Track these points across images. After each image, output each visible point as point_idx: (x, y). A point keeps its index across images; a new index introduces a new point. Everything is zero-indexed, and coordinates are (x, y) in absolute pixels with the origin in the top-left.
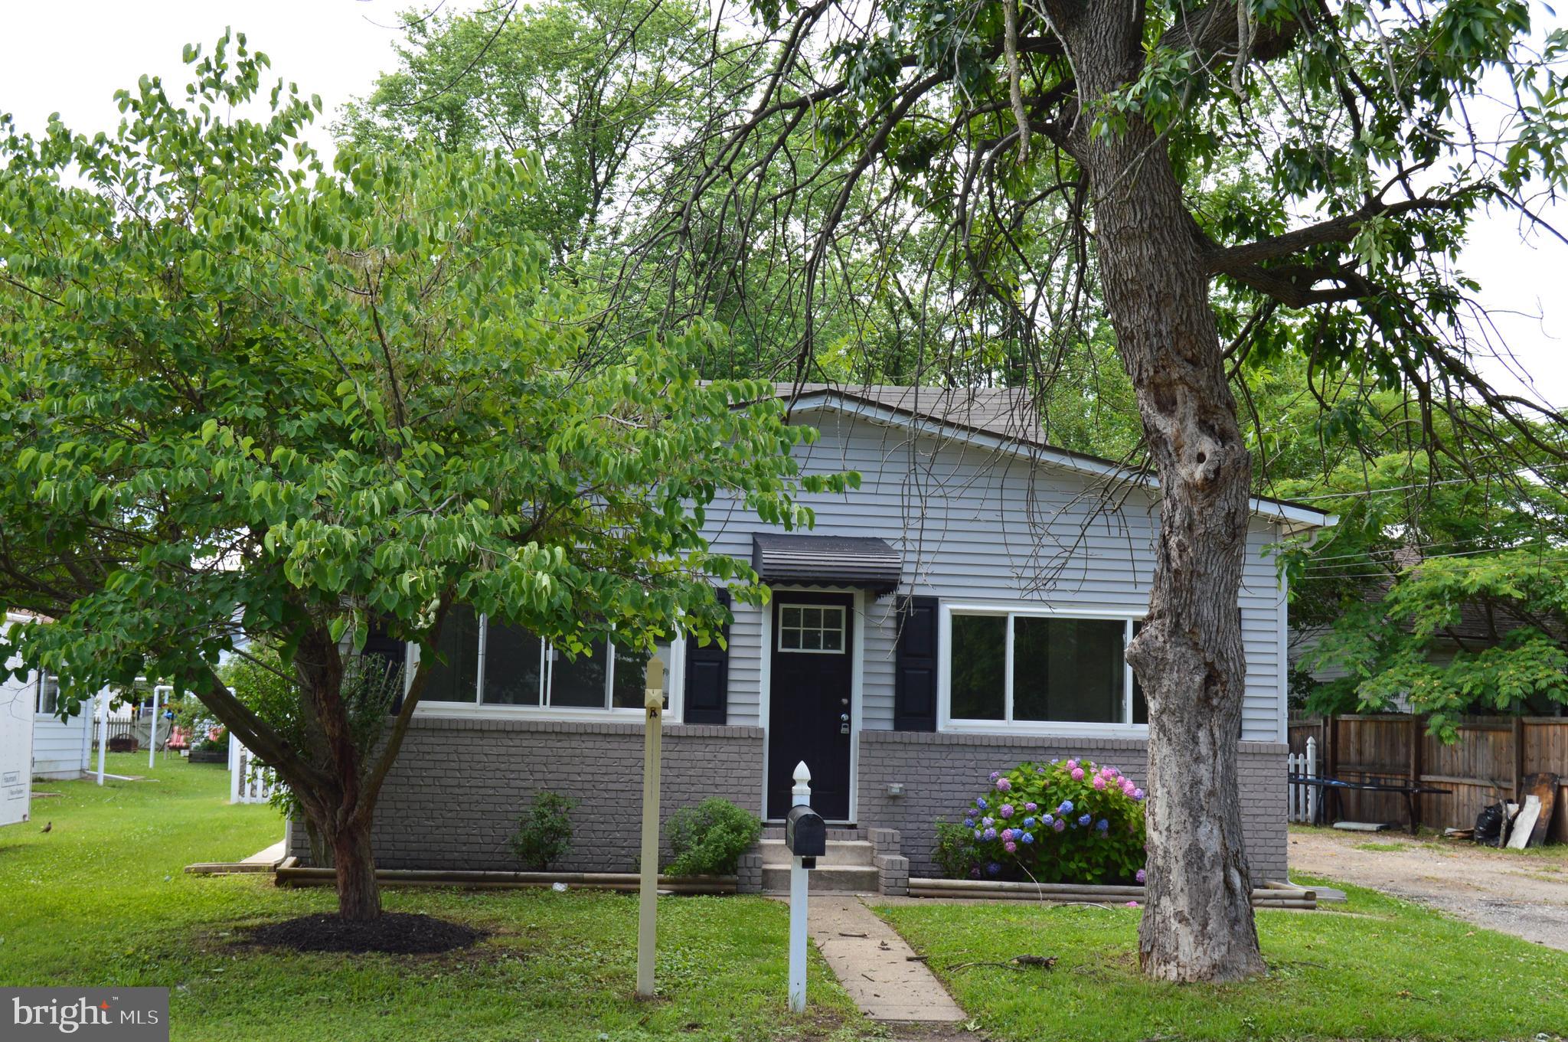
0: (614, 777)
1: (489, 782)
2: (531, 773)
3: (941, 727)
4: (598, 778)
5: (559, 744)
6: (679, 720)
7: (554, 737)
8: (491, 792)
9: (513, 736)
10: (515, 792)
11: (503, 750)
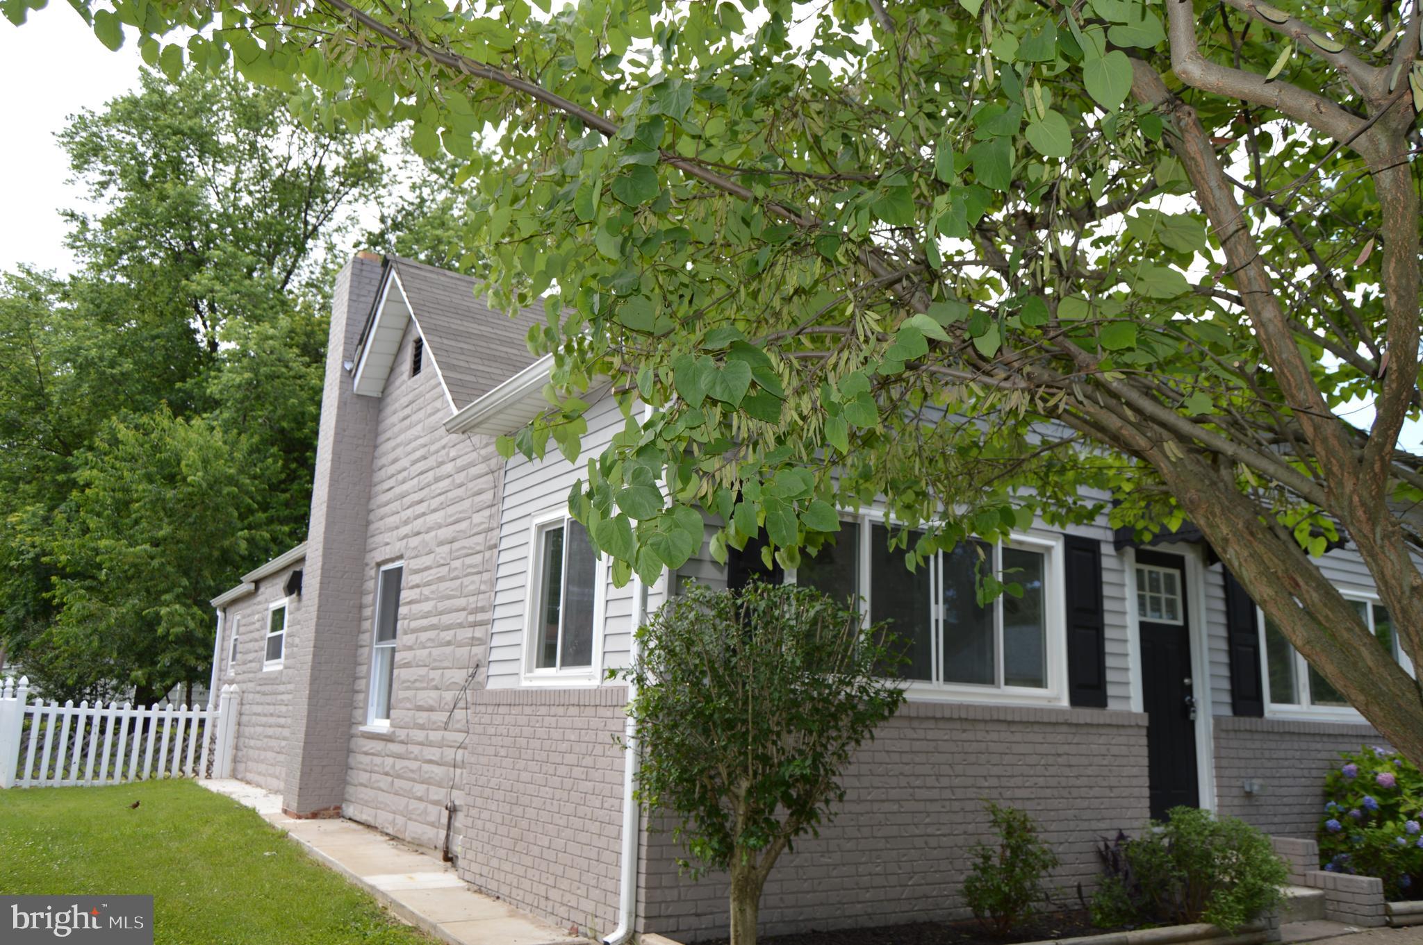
0: (1019, 781)
1: (894, 794)
2: (938, 776)
3: (1267, 714)
4: (1004, 782)
5: (964, 736)
6: (1065, 702)
7: (958, 725)
8: (895, 807)
9: (916, 724)
10: (920, 806)
11: (905, 745)
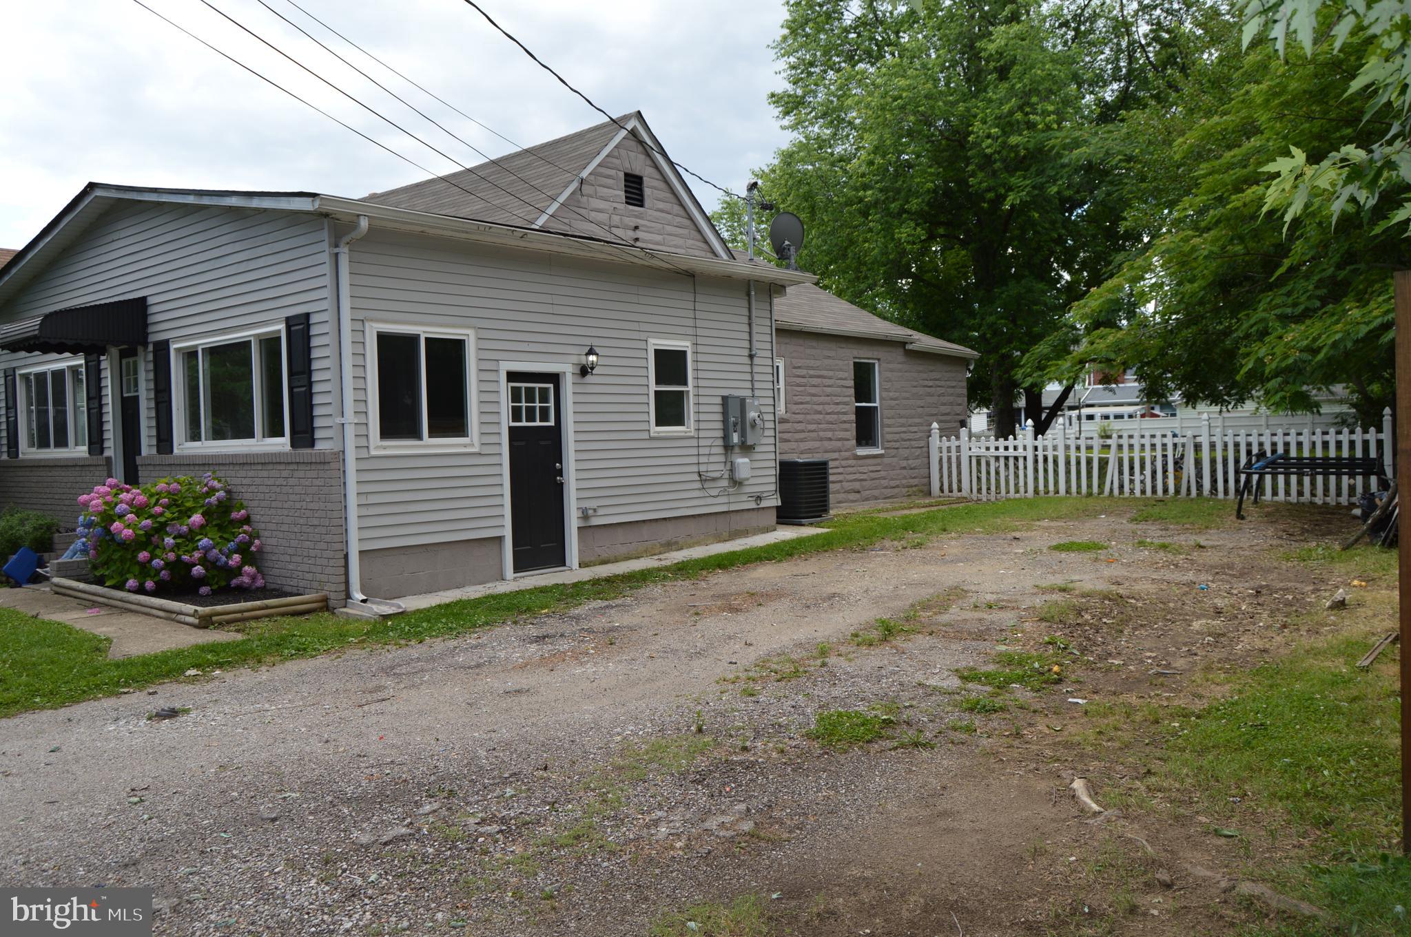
3: (176, 450)
6: (87, 453)
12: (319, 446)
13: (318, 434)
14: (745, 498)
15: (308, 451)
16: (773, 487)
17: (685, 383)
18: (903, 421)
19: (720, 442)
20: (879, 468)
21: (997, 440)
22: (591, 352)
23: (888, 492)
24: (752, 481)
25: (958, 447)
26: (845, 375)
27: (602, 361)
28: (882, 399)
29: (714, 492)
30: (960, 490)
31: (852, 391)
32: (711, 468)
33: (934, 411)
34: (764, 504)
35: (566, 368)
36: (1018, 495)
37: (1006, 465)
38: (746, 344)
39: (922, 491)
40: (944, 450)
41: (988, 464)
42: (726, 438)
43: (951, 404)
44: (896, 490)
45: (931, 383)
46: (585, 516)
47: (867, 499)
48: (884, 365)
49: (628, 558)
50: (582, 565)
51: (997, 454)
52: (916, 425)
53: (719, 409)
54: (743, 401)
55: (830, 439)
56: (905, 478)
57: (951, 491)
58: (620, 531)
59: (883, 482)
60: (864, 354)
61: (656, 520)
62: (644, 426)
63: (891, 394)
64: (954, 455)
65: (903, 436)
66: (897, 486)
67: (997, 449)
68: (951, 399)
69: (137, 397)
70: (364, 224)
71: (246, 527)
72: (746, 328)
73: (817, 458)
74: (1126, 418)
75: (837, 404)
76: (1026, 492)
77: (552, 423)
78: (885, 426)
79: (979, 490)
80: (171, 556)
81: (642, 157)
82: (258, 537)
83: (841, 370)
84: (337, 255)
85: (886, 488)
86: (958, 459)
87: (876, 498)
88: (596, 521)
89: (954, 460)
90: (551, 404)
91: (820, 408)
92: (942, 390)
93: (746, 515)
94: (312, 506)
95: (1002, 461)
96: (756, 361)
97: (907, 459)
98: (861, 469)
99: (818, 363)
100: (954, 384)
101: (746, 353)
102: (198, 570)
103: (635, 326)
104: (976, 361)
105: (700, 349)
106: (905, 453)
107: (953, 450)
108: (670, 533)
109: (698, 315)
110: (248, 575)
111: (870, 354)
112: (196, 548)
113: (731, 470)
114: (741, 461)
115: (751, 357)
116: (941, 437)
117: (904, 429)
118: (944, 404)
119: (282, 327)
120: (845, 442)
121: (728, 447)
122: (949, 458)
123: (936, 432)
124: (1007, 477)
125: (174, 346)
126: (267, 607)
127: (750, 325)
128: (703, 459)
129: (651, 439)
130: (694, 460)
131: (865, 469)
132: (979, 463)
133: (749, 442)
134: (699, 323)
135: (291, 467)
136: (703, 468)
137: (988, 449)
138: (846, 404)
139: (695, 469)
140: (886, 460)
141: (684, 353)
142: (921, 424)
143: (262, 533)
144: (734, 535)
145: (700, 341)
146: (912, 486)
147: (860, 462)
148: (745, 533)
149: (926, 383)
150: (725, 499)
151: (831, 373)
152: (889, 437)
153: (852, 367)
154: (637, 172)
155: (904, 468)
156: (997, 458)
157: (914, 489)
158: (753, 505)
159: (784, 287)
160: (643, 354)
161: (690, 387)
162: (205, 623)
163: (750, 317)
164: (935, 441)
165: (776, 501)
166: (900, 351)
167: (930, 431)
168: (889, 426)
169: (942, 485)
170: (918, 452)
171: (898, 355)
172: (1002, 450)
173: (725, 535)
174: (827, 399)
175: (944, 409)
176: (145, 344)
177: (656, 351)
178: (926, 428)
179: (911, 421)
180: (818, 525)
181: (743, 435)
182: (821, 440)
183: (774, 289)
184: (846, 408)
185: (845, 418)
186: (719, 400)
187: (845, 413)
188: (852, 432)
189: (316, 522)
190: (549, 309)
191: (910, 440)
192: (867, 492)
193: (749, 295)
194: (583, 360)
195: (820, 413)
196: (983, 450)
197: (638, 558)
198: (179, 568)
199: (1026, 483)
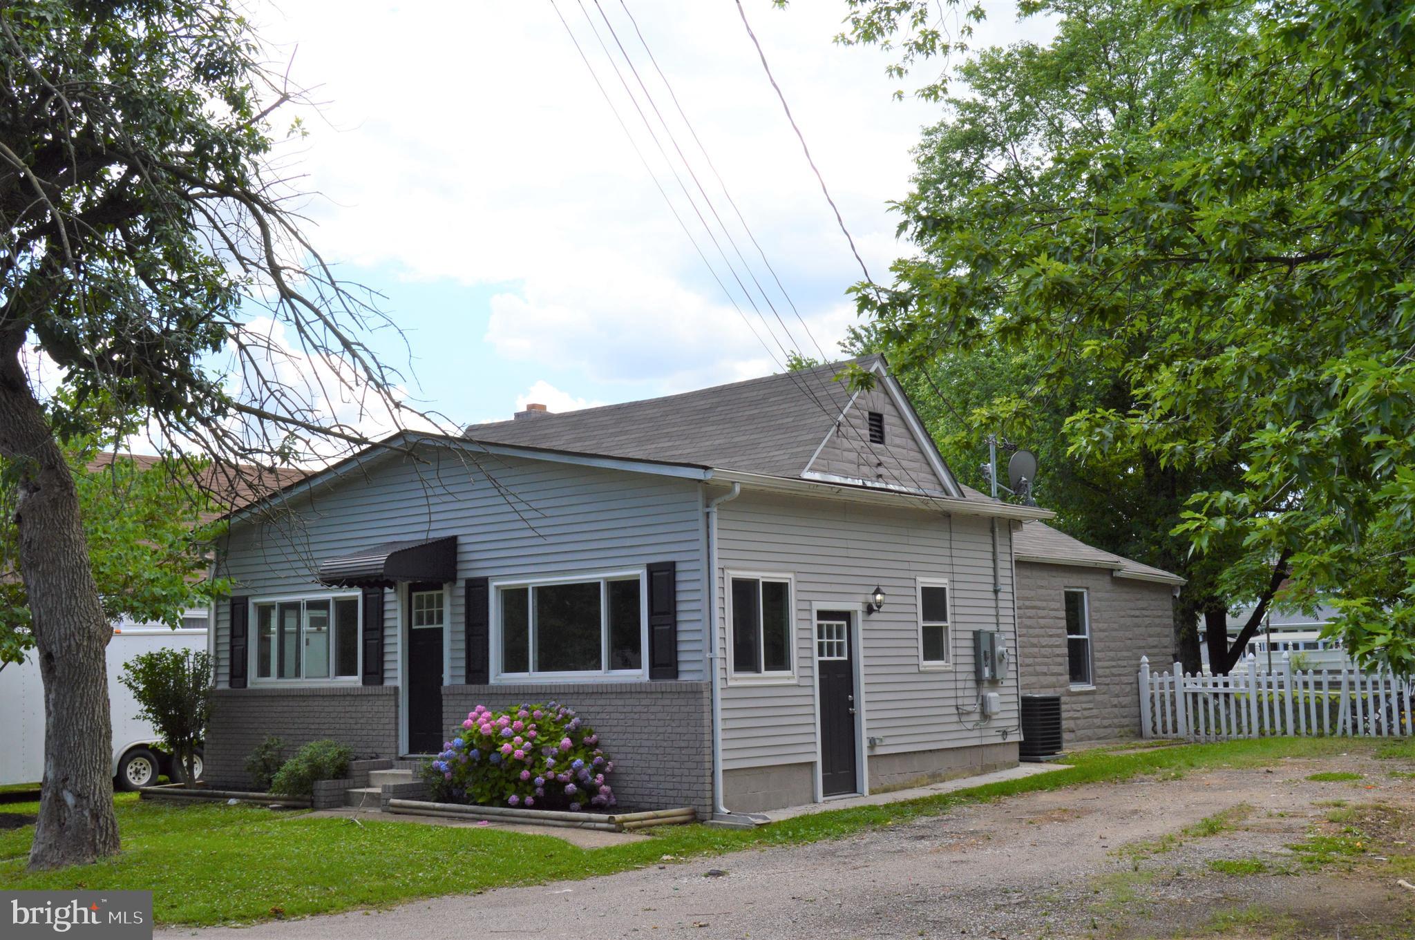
3: (492, 681)
6: (360, 683)
12: (683, 678)
13: (682, 667)
14: (993, 732)
15: (672, 682)
16: (1015, 722)
17: (944, 619)
18: (1112, 654)
19: (972, 677)
20: (1091, 705)
21: (1215, 675)
22: (877, 591)
23: (1101, 732)
24: (1001, 715)
25: (1172, 684)
26: (1057, 605)
27: (888, 599)
28: (1091, 630)
29: (970, 726)
30: (1175, 731)
31: (1064, 623)
32: (967, 701)
33: (1142, 643)
34: (1010, 739)
35: (854, 605)
36: (1241, 736)
37: (1227, 703)
38: (991, 580)
39: (1133, 732)
40: (1157, 686)
41: (1206, 702)
42: (978, 672)
43: (1158, 635)
44: (1109, 731)
45: (1137, 613)
46: (873, 744)
47: (1081, 740)
48: (1093, 594)
49: (904, 788)
50: (872, 792)
51: (1216, 690)
52: (1125, 659)
53: (970, 643)
54: (992, 635)
55: (1045, 674)
56: (1116, 717)
57: (1165, 732)
58: (897, 761)
59: (1095, 721)
60: (1075, 583)
61: (924, 752)
62: (914, 661)
63: (1101, 625)
64: (1167, 692)
65: (1114, 670)
66: (1110, 726)
67: (1215, 685)
68: (1158, 630)
69: (440, 632)
70: (737, 489)
71: (598, 750)
72: (991, 564)
73: (1048, 693)
74: (1321, 649)
75: (1051, 636)
76: (1250, 732)
77: (845, 658)
78: (1099, 660)
79: (1197, 732)
80: (551, 774)
81: (882, 395)
82: (609, 759)
83: (1053, 600)
84: (708, 514)
85: (1099, 727)
86: (1173, 696)
87: (1090, 739)
88: (879, 751)
89: (1167, 697)
90: (845, 640)
91: (1035, 641)
92: (1148, 621)
93: (995, 750)
94: (679, 730)
95: (1222, 699)
96: (1000, 595)
97: (1117, 696)
98: (1075, 707)
99: (1032, 594)
100: (1160, 613)
101: (991, 588)
102: (571, 787)
103: (906, 566)
104: (1182, 588)
105: (957, 586)
106: (1116, 689)
107: (1167, 685)
108: (935, 764)
109: (955, 553)
110: (605, 793)
111: (1079, 583)
112: (568, 768)
113: (982, 705)
114: (992, 695)
115: (996, 592)
116: (1152, 672)
117: (1114, 663)
118: (1150, 636)
119: (642, 574)
120: (1060, 678)
121: (979, 681)
122: (1162, 695)
123: (1146, 668)
124: (1228, 716)
125: (493, 585)
126: (657, 817)
127: (994, 561)
128: (960, 693)
129: (920, 672)
130: (952, 694)
131: (1077, 707)
132: (1195, 702)
133: (998, 677)
134: (955, 561)
135: (654, 696)
136: (960, 702)
137: (1204, 685)
138: (1058, 636)
139: (953, 702)
140: (1098, 698)
141: (943, 590)
142: (1129, 658)
143: (613, 756)
144: (986, 769)
145: (957, 578)
146: (1123, 726)
147: (1074, 699)
148: (993, 768)
149: (1133, 613)
150: (976, 733)
151: (1044, 604)
152: (1100, 672)
153: (1063, 597)
154: (879, 411)
155: (1115, 706)
156: (1216, 696)
157: (1126, 729)
158: (999, 740)
159: (1020, 522)
160: (912, 592)
161: (948, 624)
162: (619, 828)
163: (994, 553)
164: (1146, 676)
165: (1017, 737)
166: (1108, 578)
167: (1139, 665)
168: (1100, 660)
169: (1155, 724)
170: (1128, 689)
171: (1104, 582)
172: (1221, 686)
173: (979, 768)
174: (1041, 631)
175: (1151, 641)
176: (453, 579)
177: (924, 589)
178: (1134, 662)
179: (1120, 654)
180: (1056, 762)
181: (993, 670)
182: (1037, 674)
183: (1013, 524)
184: (1059, 641)
185: (1058, 651)
186: (970, 635)
187: (1057, 646)
188: (1065, 668)
189: (683, 744)
190: (843, 552)
191: (1120, 675)
192: (1082, 732)
193: (993, 531)
194: (871, 599)
195: (1034, 646)
196: (1200, 686)
197: (911, 788)
198: (554, 786)
199: (1249, 723)
